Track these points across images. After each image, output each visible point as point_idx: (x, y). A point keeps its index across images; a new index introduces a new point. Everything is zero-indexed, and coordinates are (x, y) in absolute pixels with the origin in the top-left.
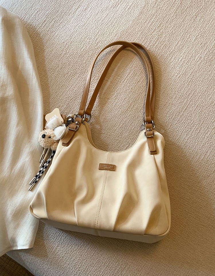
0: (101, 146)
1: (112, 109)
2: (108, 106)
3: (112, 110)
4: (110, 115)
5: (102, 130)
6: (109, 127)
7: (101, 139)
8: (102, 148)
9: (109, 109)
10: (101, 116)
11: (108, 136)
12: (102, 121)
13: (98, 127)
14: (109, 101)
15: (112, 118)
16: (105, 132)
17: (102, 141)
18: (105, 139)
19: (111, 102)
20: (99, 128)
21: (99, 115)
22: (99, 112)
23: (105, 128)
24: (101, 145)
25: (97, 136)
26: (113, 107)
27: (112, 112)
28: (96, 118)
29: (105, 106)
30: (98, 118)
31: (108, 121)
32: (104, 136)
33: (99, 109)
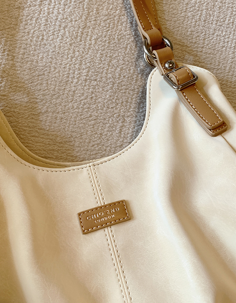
0: (53, 150)
1: (43, 36)
2: (26, 31)
3: (43, 39)
4: (44, 53)
5: (36, 103)
6: (54, 90)
7: (44, 129)
8: (56, 154)
9: (32, 37)
10: (17, 64)
11: (59, 116)
12: (27, 77)
13: (20, 98)
14: (25, 12)
15: (51, 62)
16: (47, 108)
17: (48, 135)
18: (56, 125)
19: (32, 17)
20: (26, 100)
21: (11, 62)
22: (8, 55)
23: (44, 95)
24: (50, 148)
25: (30, 124)
26: (42, 29)
27: (45, 45)
28: (5, 75)
29: (18, 32)
30: (11, 73)
31: (44, 74)
32: (49, 118)
33: (5, 45)
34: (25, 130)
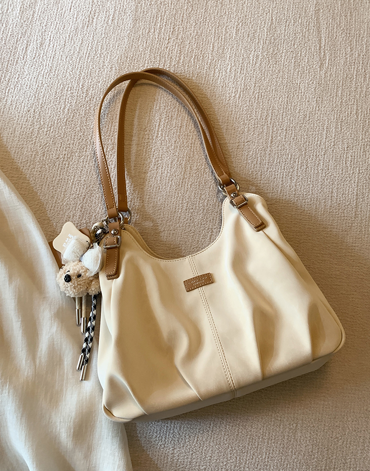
0: (169, 253)
1: (159, 186)
2: (150, 185)
3: (159, 189)
4: (160, 196)
5: (158, 226)
6: (168, 217)
7: (163, 241)
8: (171, 255)
9: (153, 188)
10: (145, 205)
11: (171, 232)
12: (152, 211)
13: (148, 224)
14: (148, 175)
15: (165, 201)
16: (164, 228)
17: (166, 244)
18: (170, 238)
19: (152, 177)
20: (152, 225)
21: (142, 204)
22: (140, 200)
23: (162, 221)
25: (155, 239)
26: (158, 183)
27: (161, 192)
28: (139, 211)
29: (145, 186)
30: (142, 210)
31: (161, 209)
32: (166, 234)
33: (138, 195)
34: (152, 243)
